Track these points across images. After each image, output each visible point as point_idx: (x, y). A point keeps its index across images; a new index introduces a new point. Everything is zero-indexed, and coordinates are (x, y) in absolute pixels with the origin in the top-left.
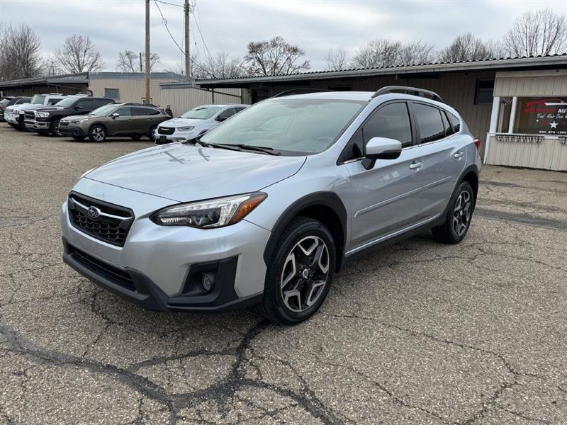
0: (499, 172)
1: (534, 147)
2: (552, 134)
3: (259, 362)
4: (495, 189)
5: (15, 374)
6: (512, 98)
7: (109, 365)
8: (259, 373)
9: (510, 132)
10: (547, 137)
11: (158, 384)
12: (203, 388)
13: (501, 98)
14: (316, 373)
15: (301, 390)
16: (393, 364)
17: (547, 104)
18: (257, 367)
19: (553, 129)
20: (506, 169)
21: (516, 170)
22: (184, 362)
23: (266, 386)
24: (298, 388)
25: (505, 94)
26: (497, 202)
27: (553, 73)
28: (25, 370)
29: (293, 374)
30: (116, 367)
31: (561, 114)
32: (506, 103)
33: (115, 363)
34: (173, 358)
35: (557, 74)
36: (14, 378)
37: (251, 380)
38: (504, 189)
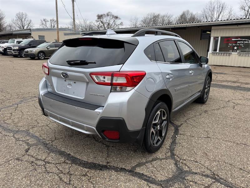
0: (215, 68)
1: (228, 57)
2: (235, 52)
3: (185, 162)
4: (219, 75)
5: (82, 175)
6: (218, 37)
7: (121, 168)
8: (188, 167)
9: (218, 51)
10: (233, 53)
11: (150, 176)
12: (170, 176)
13: (214, 37)
14: (212, 165)
15: (212, 174)
16: (241, 159)
17: (233, 39)
18: (186, 165)
19: (235, 50)
20: (216, 66)
21: (221, 67)
22: (153, 164)
23: (196, 173)
24: (210, 173)
25: (216, 36)
26: (224, 81)
27: (236, 27)
28: (86, 173)
29: (203, 167)
30: (125, 169)
31: (239, 44)
32: (216, 39)
33: (123, 167)
34: (147, 162)
35: (238, 27)
36: (84, 178)
37: (187, 171)
38: (223, 75)
